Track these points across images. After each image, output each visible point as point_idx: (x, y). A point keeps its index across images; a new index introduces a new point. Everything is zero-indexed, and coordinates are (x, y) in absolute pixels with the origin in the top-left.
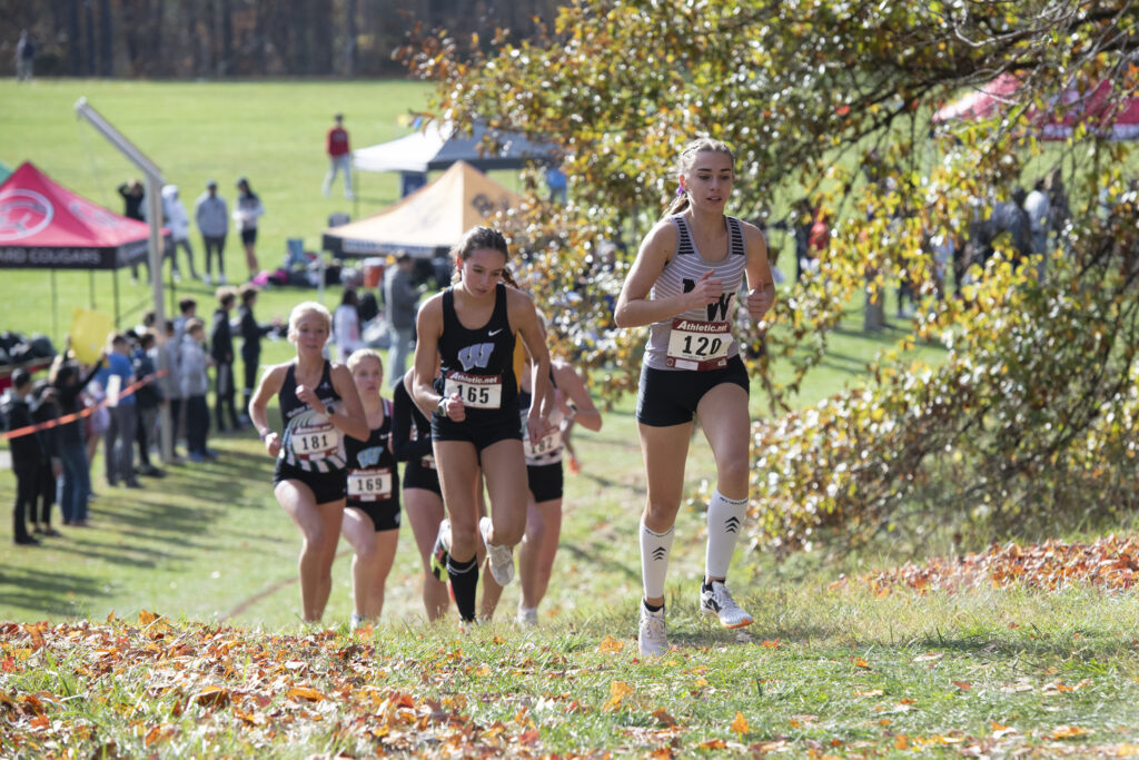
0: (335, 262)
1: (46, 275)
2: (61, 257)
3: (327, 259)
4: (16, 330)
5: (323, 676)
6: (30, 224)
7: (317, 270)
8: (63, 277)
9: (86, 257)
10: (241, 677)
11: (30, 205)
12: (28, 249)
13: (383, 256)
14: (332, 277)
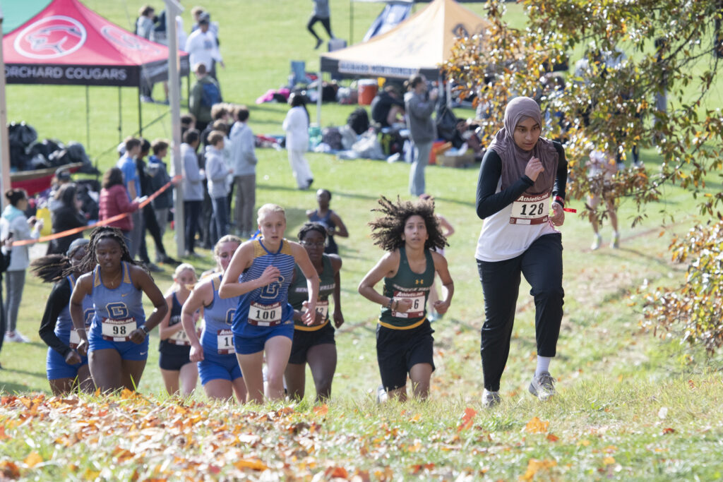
0: (334, 82)
1: (81, 90)
2: (93, 74)
3: (326, 79)
4: (54, 138)
5: (273, 449)
6: (66, 46)
7: (316, 88)
8: (95, 91)
9: (114, 74)
10: (199, 447)
11: (66, 28)
12: (64, 67)
13: (375, 77)
14: (329, 95)
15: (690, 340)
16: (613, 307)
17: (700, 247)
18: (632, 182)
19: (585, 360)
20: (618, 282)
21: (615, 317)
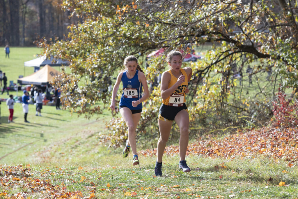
0: (20, 86)
7: (16, 87)
13: (30, 84)
15: (111, 147)
16: (90, 139)
17: (113, 125)
18: (97, 109)
19: (84, 152)
20: (91, 133)
21: (91, 141)
